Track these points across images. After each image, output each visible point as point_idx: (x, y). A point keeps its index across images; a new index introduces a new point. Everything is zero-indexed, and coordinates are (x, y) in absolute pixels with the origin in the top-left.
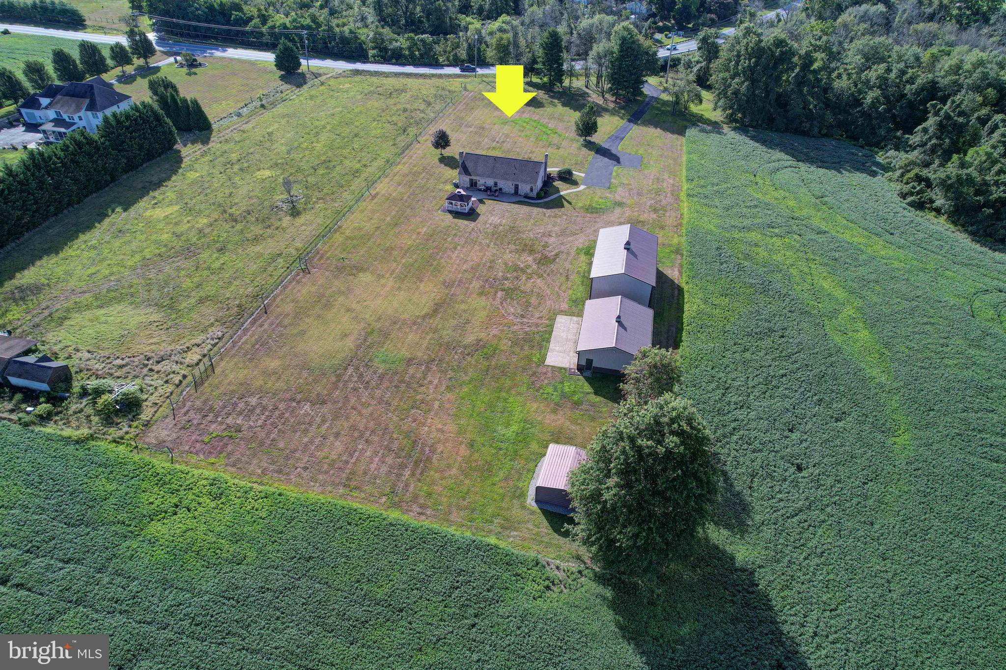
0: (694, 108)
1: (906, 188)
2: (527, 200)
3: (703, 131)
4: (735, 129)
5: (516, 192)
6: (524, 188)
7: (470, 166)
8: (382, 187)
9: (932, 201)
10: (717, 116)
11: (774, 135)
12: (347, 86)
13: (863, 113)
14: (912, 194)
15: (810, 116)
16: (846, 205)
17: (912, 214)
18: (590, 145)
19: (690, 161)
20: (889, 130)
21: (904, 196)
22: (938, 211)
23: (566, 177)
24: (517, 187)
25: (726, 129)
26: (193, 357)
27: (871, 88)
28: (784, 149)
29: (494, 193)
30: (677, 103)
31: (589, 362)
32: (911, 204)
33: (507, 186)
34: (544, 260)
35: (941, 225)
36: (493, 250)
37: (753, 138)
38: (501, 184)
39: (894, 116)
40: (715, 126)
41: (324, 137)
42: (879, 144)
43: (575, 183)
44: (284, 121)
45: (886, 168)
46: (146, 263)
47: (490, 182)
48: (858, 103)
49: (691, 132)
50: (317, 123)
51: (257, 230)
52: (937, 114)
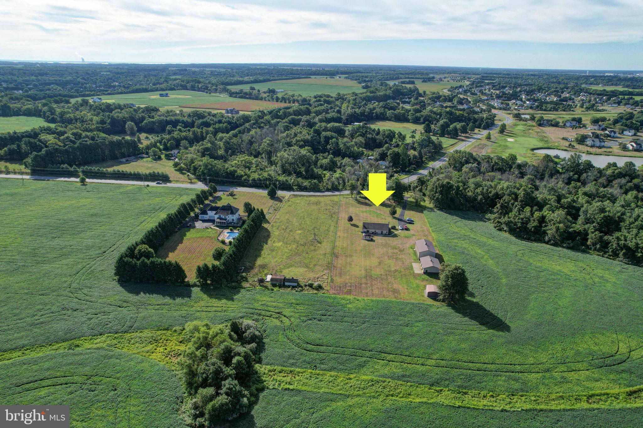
0: (422, 203)
1: (496, 225)
2: (385, 235)
3: (428, 211)
4: (438, 210)
5: (382, 233)
6: (385, 232)
7: (366, 226)
8: (339, 234)
9: (503, 229)
10: (431, 206)
11: (452, 211)
12: (298, 201)
13: (478, 203)
14: (497, 227)
15: (462, 204)
16: (479, 231)
17: (498, 232)
18: (395, 218)
19: (429, 221)
20: (487, 208)
21: (495, 227)
22: (505, 231)
23: (394, 228)
24: (382, 232)
25: (435, 210)
26: (325, 277)
27: (479, 195)
28: (457, 216)
29: (375, 234)
30: (417, 202)
31: (427, 271)
32: (498, 230)
33: (379, 231)
34: (400, 251)
35: (507, 235)
36: (385, 249)
37: (445, 212)
38: (377, 231)
39: (488, 203)
40: (431, 210)
41: (307, 219)
42: (485, 212)
43: (397, 230)
44: (288, 214)
45: (489, 219)
46: (288, 258)
47: (373, 231)
48: (476, 200)
49: (425, 212)
50: (300, 215)
51: (312, 248)
52: (499, 203)
